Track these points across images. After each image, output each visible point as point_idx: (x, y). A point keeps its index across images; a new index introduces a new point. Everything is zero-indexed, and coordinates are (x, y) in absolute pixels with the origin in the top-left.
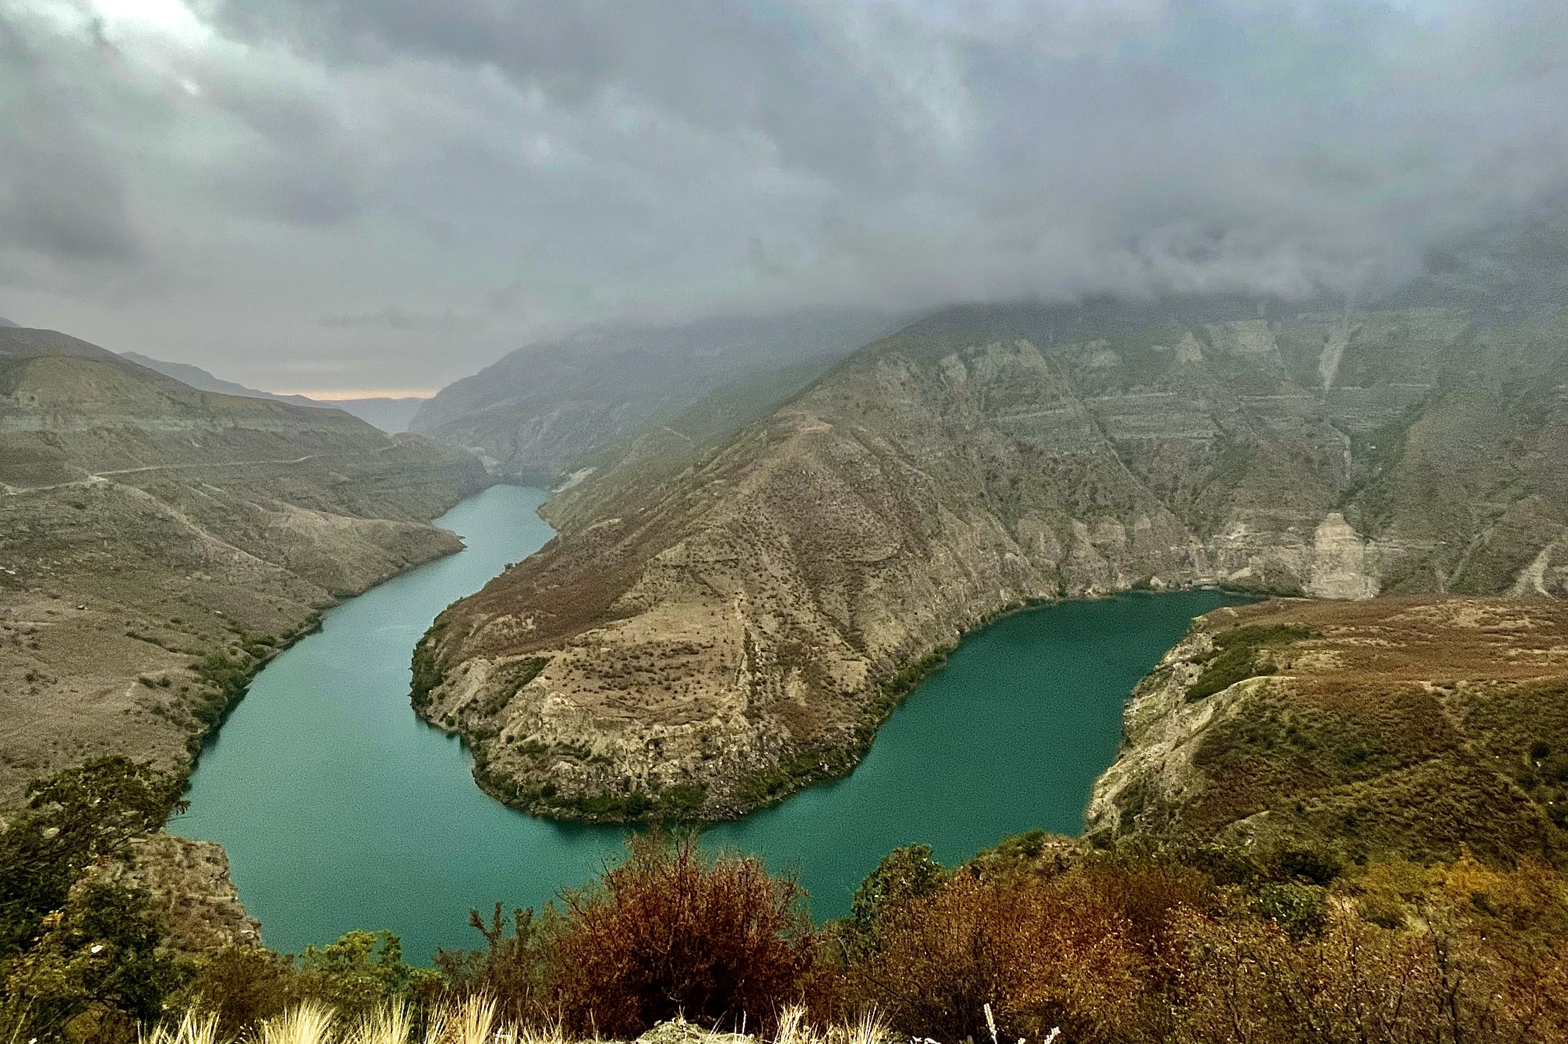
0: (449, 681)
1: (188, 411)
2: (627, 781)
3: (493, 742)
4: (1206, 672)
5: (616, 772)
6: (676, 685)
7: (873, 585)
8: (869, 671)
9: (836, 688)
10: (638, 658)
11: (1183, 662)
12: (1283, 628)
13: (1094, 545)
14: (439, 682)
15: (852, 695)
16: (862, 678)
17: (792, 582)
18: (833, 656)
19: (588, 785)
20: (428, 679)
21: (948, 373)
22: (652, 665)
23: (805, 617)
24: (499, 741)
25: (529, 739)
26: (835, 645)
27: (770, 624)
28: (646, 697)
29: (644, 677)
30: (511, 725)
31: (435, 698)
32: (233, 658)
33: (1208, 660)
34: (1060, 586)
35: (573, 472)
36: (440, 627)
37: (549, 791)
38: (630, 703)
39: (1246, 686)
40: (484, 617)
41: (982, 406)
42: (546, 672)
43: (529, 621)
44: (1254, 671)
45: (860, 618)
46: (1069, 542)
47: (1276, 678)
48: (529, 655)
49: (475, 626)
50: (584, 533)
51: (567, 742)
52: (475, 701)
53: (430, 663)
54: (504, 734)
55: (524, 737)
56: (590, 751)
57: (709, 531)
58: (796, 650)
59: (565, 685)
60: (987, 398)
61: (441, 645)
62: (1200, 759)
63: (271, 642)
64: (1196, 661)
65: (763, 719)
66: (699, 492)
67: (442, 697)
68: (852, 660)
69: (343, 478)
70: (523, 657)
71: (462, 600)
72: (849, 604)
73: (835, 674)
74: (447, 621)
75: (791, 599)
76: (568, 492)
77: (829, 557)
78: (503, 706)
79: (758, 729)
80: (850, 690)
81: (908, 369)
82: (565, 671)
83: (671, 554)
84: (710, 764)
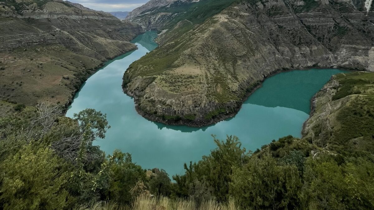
0: (132, 82)
1: (77, 14)
2: (175, 112)
3: (142, 98)
4: (337, 92)
5: (172, 109)
6: (188, 86)
7: (239, 62)
8: (239, 86)
9: (230, 90)
10: (178, 78)
11: (330, 88)
12: (361, 80)
13: (301, 53)
14: (130, 82)
15: (235, 92)
16: (237, 88)
17: (218, 60)
18: (229, 81)
19: (165, 112)
20: (127, 81)
21: (258, 7)
22: (182, 81)
23: (222, 69)
24: (143, 98)
25: (151, 98)
26: (230, 78)
27: (212, 71)
28: (180, 89)
29: (180, 84)
30: (147, 94)
31: (128, 86)
32: (83, 73)
33: (338, 88)
34: (292, 65)
35: (163, 30)
36: (130, 67)
37: (156, 113)
38: (176, 90)
39: (351, 97)
40: (141, 66)
41: (268, 16)
42: (156, 81)
43: (152, 67)
44: (353, 92)
45: (236, 71)
46: (294, 52)
47: (361, 95)
48: (152, 76)
49: (139, 68)
50: (165, 45)
51: (160, 100)
52: (138, 87)
53: (128, 77)
54: (145, 96)
55: (150, 98)
56: (166, 103)
57: (196, 46)
58: (219, 79)
59: (160, 85)
60: (269, 13)
61: (131, 72)
62: (338, 118)
63: (92, 70)
64: (334, 88)
65: (211, 97)
66: (194, 36)
67: (130, 86)
68: (234, 82)
69: (110, 30)
70: (150, 76)
71: (136, 61)
72: (233, 67)
73: (230, 86)
74: (132, 66)
75: (218, 65)
76: (162, 35)
77: (228, 54)
78: (145, 89)
79: (209, 100)
80: (234, 91)
81: (248, 6)
82: (160, 81)
83: (187, 52)
84: (197, 108)
